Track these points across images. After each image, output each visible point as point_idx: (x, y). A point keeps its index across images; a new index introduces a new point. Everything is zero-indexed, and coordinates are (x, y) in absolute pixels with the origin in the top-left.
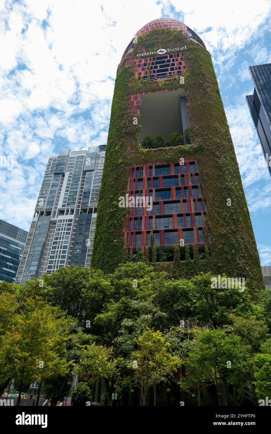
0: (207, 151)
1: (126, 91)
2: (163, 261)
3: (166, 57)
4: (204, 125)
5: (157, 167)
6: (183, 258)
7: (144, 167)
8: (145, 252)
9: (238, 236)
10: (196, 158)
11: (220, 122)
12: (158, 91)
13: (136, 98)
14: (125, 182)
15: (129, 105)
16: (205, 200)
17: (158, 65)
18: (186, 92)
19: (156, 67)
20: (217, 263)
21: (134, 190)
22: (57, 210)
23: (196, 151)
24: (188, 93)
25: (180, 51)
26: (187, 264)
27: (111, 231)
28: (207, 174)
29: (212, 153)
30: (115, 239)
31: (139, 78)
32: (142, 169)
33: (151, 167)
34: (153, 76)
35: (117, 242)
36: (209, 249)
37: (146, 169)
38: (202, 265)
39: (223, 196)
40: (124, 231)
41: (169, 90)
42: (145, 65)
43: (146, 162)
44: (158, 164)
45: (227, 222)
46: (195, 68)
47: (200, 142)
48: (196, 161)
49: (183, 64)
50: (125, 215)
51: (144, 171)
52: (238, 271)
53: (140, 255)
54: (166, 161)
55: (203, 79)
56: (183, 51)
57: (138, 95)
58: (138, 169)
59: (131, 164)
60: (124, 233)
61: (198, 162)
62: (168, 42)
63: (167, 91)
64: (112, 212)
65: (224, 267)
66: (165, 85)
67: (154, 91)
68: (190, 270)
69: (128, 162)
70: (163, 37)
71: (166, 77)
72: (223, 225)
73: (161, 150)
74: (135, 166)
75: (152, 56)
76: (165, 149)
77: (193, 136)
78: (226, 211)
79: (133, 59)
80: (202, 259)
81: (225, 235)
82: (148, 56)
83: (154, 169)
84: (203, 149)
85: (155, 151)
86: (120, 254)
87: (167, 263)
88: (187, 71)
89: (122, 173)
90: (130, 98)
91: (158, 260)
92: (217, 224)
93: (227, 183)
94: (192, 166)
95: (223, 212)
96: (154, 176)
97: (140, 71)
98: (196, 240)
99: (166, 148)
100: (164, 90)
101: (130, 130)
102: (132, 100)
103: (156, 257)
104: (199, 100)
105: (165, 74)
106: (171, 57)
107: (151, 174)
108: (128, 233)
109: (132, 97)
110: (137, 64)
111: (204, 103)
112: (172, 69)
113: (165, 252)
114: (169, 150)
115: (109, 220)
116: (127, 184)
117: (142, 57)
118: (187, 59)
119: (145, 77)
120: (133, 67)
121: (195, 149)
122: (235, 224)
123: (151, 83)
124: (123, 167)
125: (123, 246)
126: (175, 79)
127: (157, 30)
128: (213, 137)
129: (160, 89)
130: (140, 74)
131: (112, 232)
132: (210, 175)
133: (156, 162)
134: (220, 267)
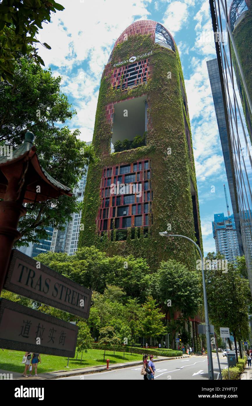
0: (158, 150)
1: (104, 102)
2: (121, 240)
3: (136, 64)
4: (158, 127)
5: (121, 167)
6: (133, 237)
7: (113, 168)
8: (109, 235)
9: (172, 219)
10: (149, 157)
11: (173, 122)
12: (127, 99)
13: (110, 107)
14: (99, 181)
15: (105, 114)
16: (152, 192)
17: (129, 73)
18: (148, 98)
19: (127, 75)
20: (154, 240)
21: (104, 188)
22: (76, 193)
23: (149, 151)
24: (149, 98)
25: (146, 58)
26: (135, 242)
27: (88, 220)
28: (155, 171)
29: (161, 152)
30: (90, 226)
31: (114, 88)
32: (111, 169)
33: (117, 168)
34: (124, 84)
35: (91, 228)
36: (151, 230)
37: (114, 169)
38: (144, 242)
39: (165, 188)
40: (96, 219)
41: (135, 97)
42: (119, 74)
43: (114, 163)
44: (122, 164)
45: (165, 209)
46: (156, 74)
47: (153, 143)
48: (149, 160)
49: (148, 70)
50: (97, 207)
51: (112, 170)
52: (168, 246)
53: (106, 237)
54: (127, 161)
55: (161, 83)
56: (150, 56)
57: (112, 104)
58: (108, 169)
59: (104, 166)
60: (96, 221)
61: (151, 161)
62: (138, 49)
63: (133, 98)
64: (89, 205)
65: (159, 243)
66: (133, 92)
67: (124, 99)
68: (136, 246)
69: (101, 165)
70: (135, 44)
71: (134, 84)
72: (162, 211)
73: (126, 152)
74: (106, 167)
75: (125, 64)
76: (128, 152)
77: (149, 138)
78: (165, 200)
79: (110, 70)
80: (145, 237)
81: (162, 219)
82: (122, 66)
83: (119, 169)
84: (155, 149)
85: (120, 154)
86: (93, 236)
87: (123, 242)
88: (150, 77)
89: (97, 174)
90: (106, 108)
91: (117, 240)
92: (158, 211)
93: (169, 177)
94: (146, 164)
95: (163, 201)
96: (119, 174)
97: (115, 81)
98: (143, 224)
99: (128, 151)
100: (131, 97)
101: (104, 137)
102: (108, 110)
103: (115, 238)
104: (157, 104)
105: (134, 81)
106: (140, 63)
107: (117, 174)
108: (99, 221)
109: (108, 106)
110: (113, 74)
111: (160, 107)
112: (139, 76)
113: (123, 233)
114: (130, 152)
115: (87, 211)
116: (100, 183)
117: (118, 67)
118: (152, 65)
119: (119, 86)
120: (110, 78)
121: (148, 150)
122: (171, 210)
123: (123, 92)
124: (98, 169)
125: (95, 230)
126: (141, 86)
127: (131, 37)
128: (163, 138)
129: (129, 97)
130: (115, 84)
131: (89, 221)
132: (158, 171)
133: (121, 163)
134: (156, 243)
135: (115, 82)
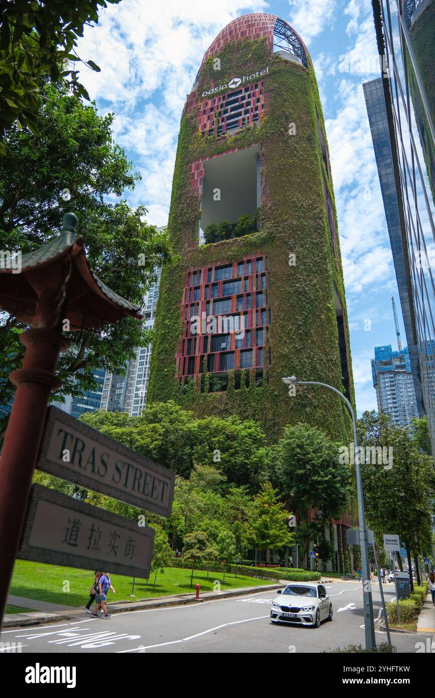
0: (279, 240)
1: (186, 158)
2: (217, 390)
3: (240, 92)
4: (279, 200)
5: (217, 268)
6: (237, 386)
7: (203, 270)
8: (197, 382)
9: (302, 356)
10: (264, 251)
11: (305, 191)
12: (225, 152)
13: (197, 167)
14: (179, 293)
15: (188, 179)
16: (270, 310)
17: (229, 107)
18: (261, 150)
19: (226, 112)
20: (273, 391)
21: (189, 304)
23: (264, 241)
24: (264, 150)
25: (258, 80)
26: (241, 393)
27: (161, 358)
28: (275, 274)
29: (285, 242)
30: (166, 367)
31: (203, 133)
32: (200, 273)
33: (210, 270)
34: (221, 127)
35: (168, 371)
36: (268, 373)
37: (204, 272)
38: (257, 394)
39: (290, 304)
40: (176, 356)
41: (240, 148)
42: (212, 109)
43: (205, 262)
44: (219, 264)
45: (291, 338)
46: (276, 107)
47: (271, 227)
48: (264, 256)
49: (262, 102)
50: (178, 336)
51: (202, 274)
52: (296, 400)
53: (192, 385)
54: (227, 259)
55: (284, 124)
56: (264, 77)
57: (200, 161)
58: (195, 273)
59: (187, 267)
60: (176, 359)
61: (267, 257)
62: (245, 65)
63: (237, 150)
64: (164, 333)
65: (282, 395)
66: (236, 140)
67: (220, 153)
68: (243, 401)
69: (184, 266)
70: (238, 55)
71: (237, 126)
72: (286, 343)
73: (225, 243)
74: (192, 270)
75: (222, 92)
76: (229, 243)
77: (264, 219)
78: (292, 323)
79: (197, 102)
80: (259, 386)
81: (286, 356)
82: (217, 94)
83: (213, 272)
84: (274, 237)
85: (216, 246)
86: (171, 385)
87: (220, 393)
88: (266, 114)
89: (176, 281)
90: (191, 168)
91: (211, 390)
92: (280, 341)
93: (298, 285)
94: (260, 262)
95: (288, 326)
96: (213, 281)
98: (254, 364)
99: (228, 241)
100: (233, 149)
101: (187, 218)
102: (193, 171)
103: (208, 387)
104: (276, 160)
105: (237, 122)
106: (247, 90)
107: (209, 280)
108: (180, 359)
109: (193, 165)
110: (202, 110)
111: (283, 165)
112: (246, 112)
113: (220, 379)
114: (232, 243)
115: (160, 343)
116: (181, 295)
117: (209, 97)
118: (268, 92)
119: (211, 130)
120: (196, 116)
121: (263, 239)
122: (301, 339)
123: (219, 140)
124: (177, 273)
125: (174, 375)
126: (249, 129)
127: (231, 44)
128: (288, 219)
129: (228, 149)
130: (205, 126)
131: (163, 359)
132: (279, 275)
133: (216, 261)
134: (276, 396)
135: (205, 123)
